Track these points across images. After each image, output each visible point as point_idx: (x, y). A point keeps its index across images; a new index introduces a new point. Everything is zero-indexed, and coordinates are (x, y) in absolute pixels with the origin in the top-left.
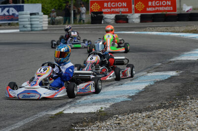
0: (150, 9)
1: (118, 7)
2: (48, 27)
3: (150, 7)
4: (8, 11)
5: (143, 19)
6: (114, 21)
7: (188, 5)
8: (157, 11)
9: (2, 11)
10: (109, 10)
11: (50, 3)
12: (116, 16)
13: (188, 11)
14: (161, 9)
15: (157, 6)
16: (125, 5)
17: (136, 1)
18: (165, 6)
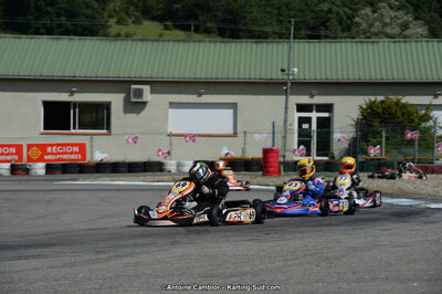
0: (46, 157)
3: (49, 154)
5: (50, 169)
6: (9, 171)
7: (102, 153)
8: (59, 160)
12: (12, 166)
13: (101, 160)
14: (65, 157)
15: (58, 153)
16: (13, 150)
17: (30, 147)
18: (71, 153)
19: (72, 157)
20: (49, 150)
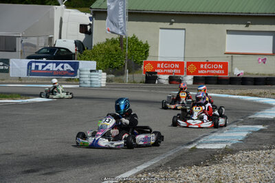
1: (170, 68)
2: (106, 84)
3: (202, 69)
4: (63, 67)
6: (167, 81)
7: (239, 70)
8: (209, 73)
9: (56, 66)
10: (162, 71)
11: (103, 61)
12: (170, 77)
13: (239, 75)
15: (208, 69)
16: (177, 66)
17: (189, 64)
18: (217, 69)
19: (218, 72)
20: (202, 66)
